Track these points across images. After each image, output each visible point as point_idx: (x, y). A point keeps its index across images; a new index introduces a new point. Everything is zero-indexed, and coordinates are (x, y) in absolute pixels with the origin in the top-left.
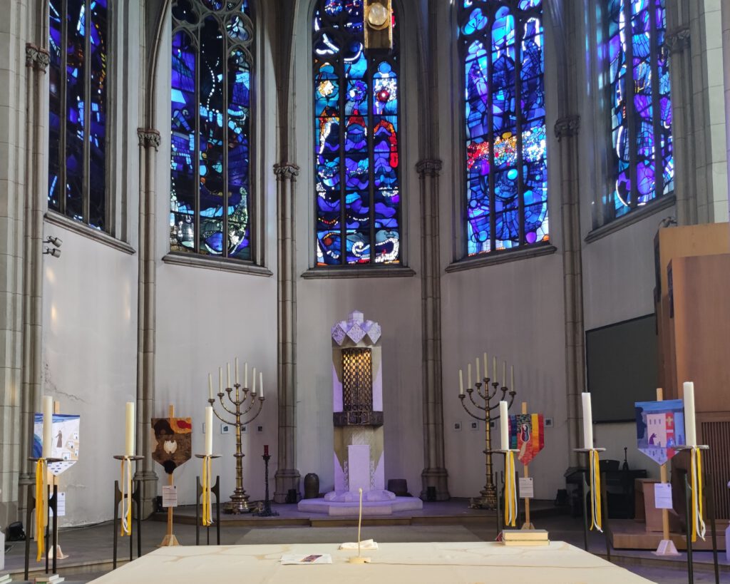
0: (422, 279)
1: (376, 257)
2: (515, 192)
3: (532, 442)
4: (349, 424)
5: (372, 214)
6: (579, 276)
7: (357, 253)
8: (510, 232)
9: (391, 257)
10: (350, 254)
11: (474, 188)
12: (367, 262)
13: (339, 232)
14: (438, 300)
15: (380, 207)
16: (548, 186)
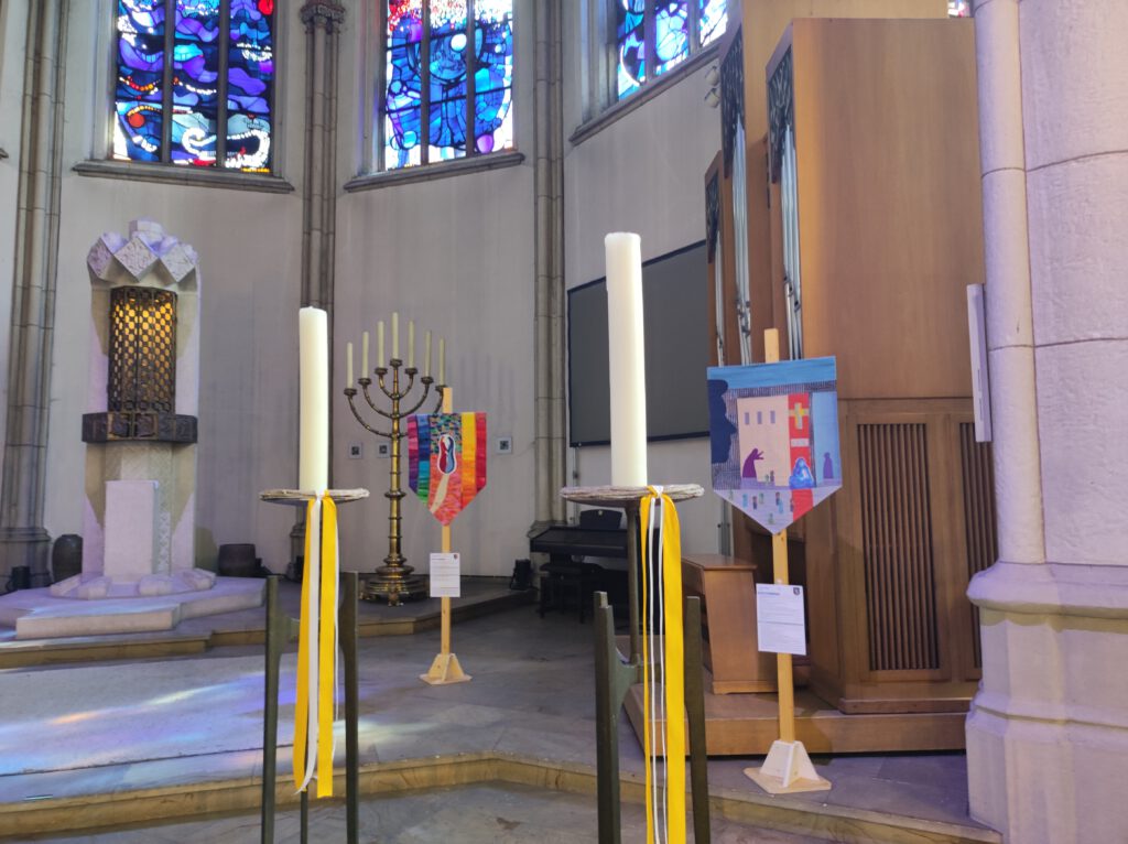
0: (304, 199)
1: (226, 157)
2: (462, 71)
3: (460, 473)
4: (110, 436)
5: (222, 83)
6: (559, 200)
7: (192, 146)
8: (453, 135)
9: (255, 161)
10: (179, 147)
11: (398, 62)
12: (210, 165)
13: (158, 106)
14: (331, 237)
15: (237, 76)
16: (514, 63)
